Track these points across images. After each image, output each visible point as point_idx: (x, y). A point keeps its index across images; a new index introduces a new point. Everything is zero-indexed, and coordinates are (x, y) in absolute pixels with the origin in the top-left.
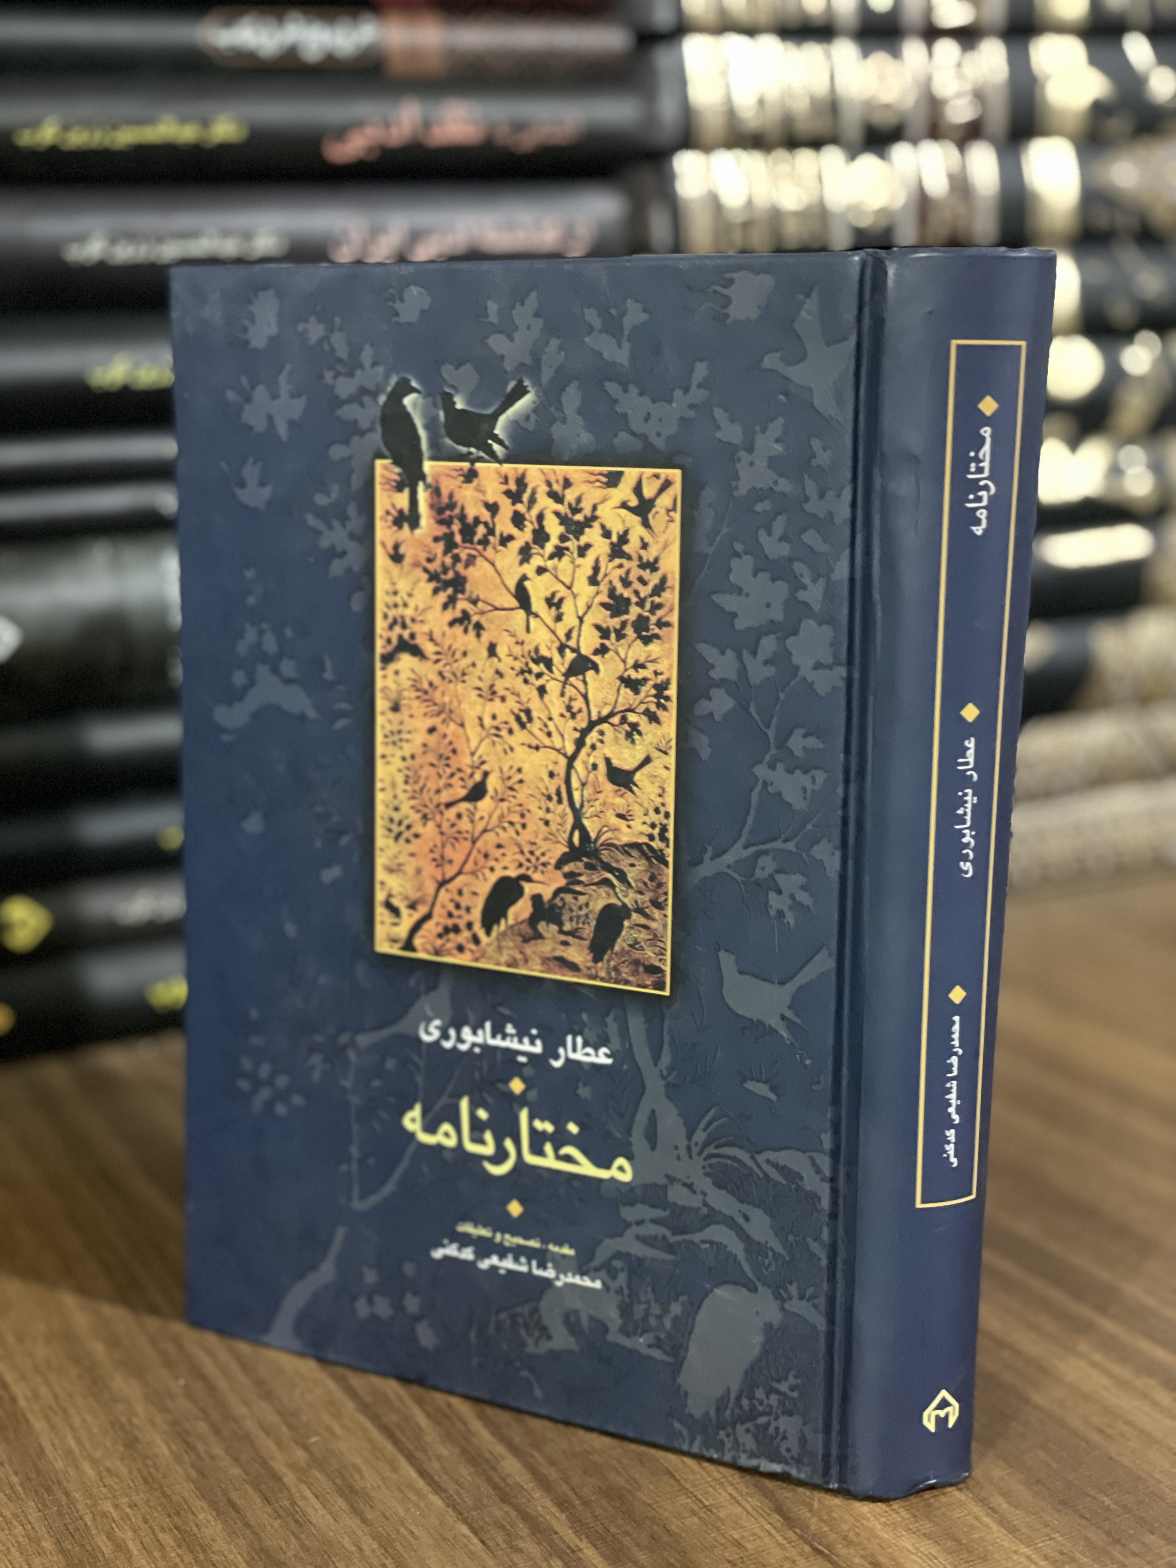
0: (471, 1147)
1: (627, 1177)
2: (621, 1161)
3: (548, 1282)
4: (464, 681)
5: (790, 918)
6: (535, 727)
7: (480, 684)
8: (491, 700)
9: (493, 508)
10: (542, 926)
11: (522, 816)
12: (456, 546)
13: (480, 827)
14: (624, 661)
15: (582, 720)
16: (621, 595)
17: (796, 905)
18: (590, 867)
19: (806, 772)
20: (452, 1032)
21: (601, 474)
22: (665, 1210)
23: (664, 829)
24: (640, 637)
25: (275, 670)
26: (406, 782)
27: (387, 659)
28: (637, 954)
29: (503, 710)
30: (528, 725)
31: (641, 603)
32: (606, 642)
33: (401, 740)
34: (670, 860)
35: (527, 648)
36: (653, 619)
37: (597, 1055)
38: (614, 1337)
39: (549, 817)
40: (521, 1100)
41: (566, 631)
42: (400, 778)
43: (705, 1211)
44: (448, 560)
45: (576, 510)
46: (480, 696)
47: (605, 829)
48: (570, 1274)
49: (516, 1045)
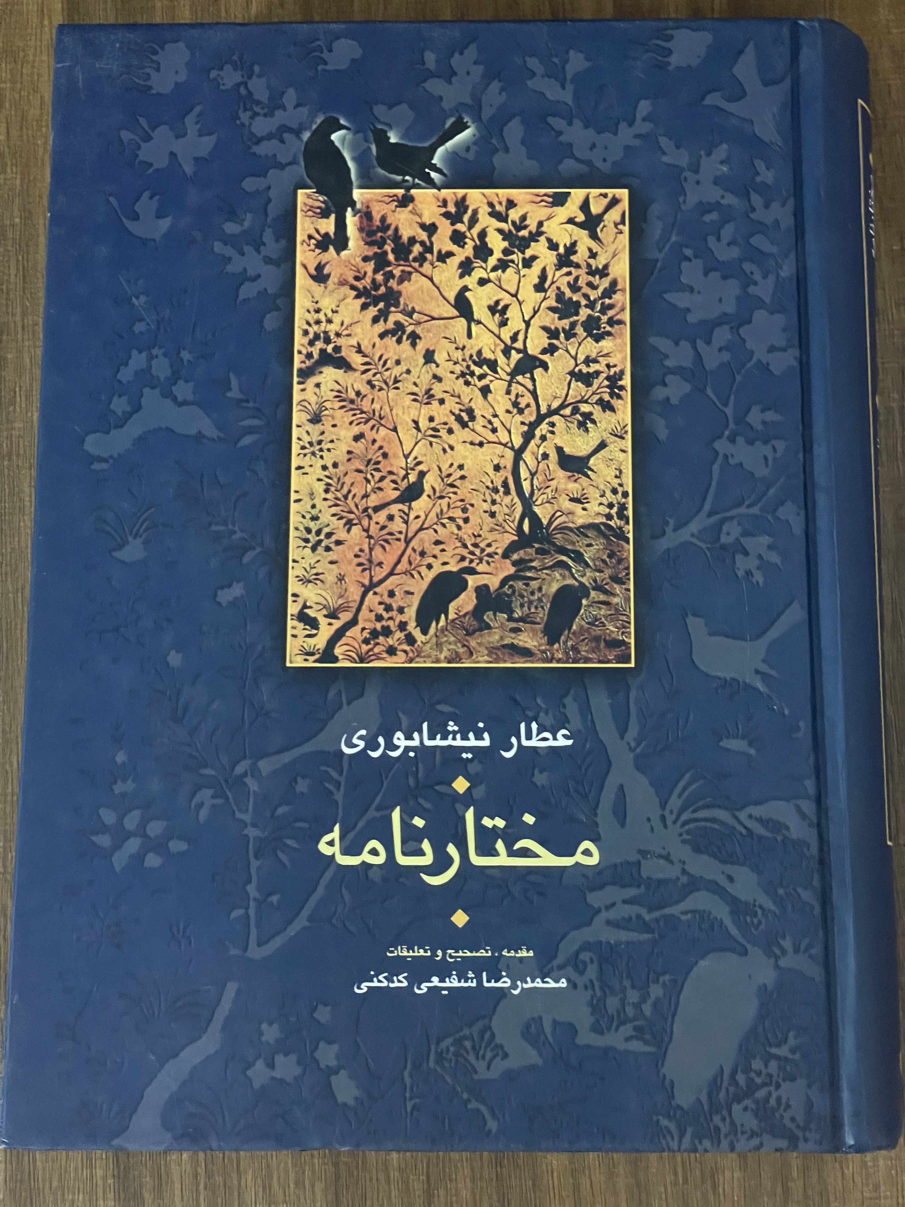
0: (405, 861)
1: (594, 860)
2: (587, 844)
3: (502, 993)
4: (397, 388)
5: (758, 577)
6: (478, 425)
7: (415, 390)
8: (428, 403)
9: (431, 229)
10: (488, 616)
11: (464, 510)
12: (389, 264)
13: (414, 526)
14: (575, 358)
15: (531, 414)
16: (571, 299)
17: (764, 565)
18: (540, 552)
19: (766, 442)
20: (381, 740)
21: (545, 195)
22: (639, 886)
23: (623, 507)
24: (590, 335)
25: (168, 394)
26: (327, 491)
27: (305, 374)
28: (597, 631)
29: (441, 413)
30: (470, 424)
31: (591, 305)
32: (555, 342)
33: (321, 450)
34: (631, 536)
35: (467, 353)
36: (604, 318)
37: (555, 739)
38: (586, 1038)
39: (494, 508)
40: (467, 799)
41: (511, 334)
42: (320, 488)
43: (684, 880)
44: (379, 277)
45: (519, 228)
46: (415, 400)
47: (559, 514)
48: (528, 979)
49: (459, 742)
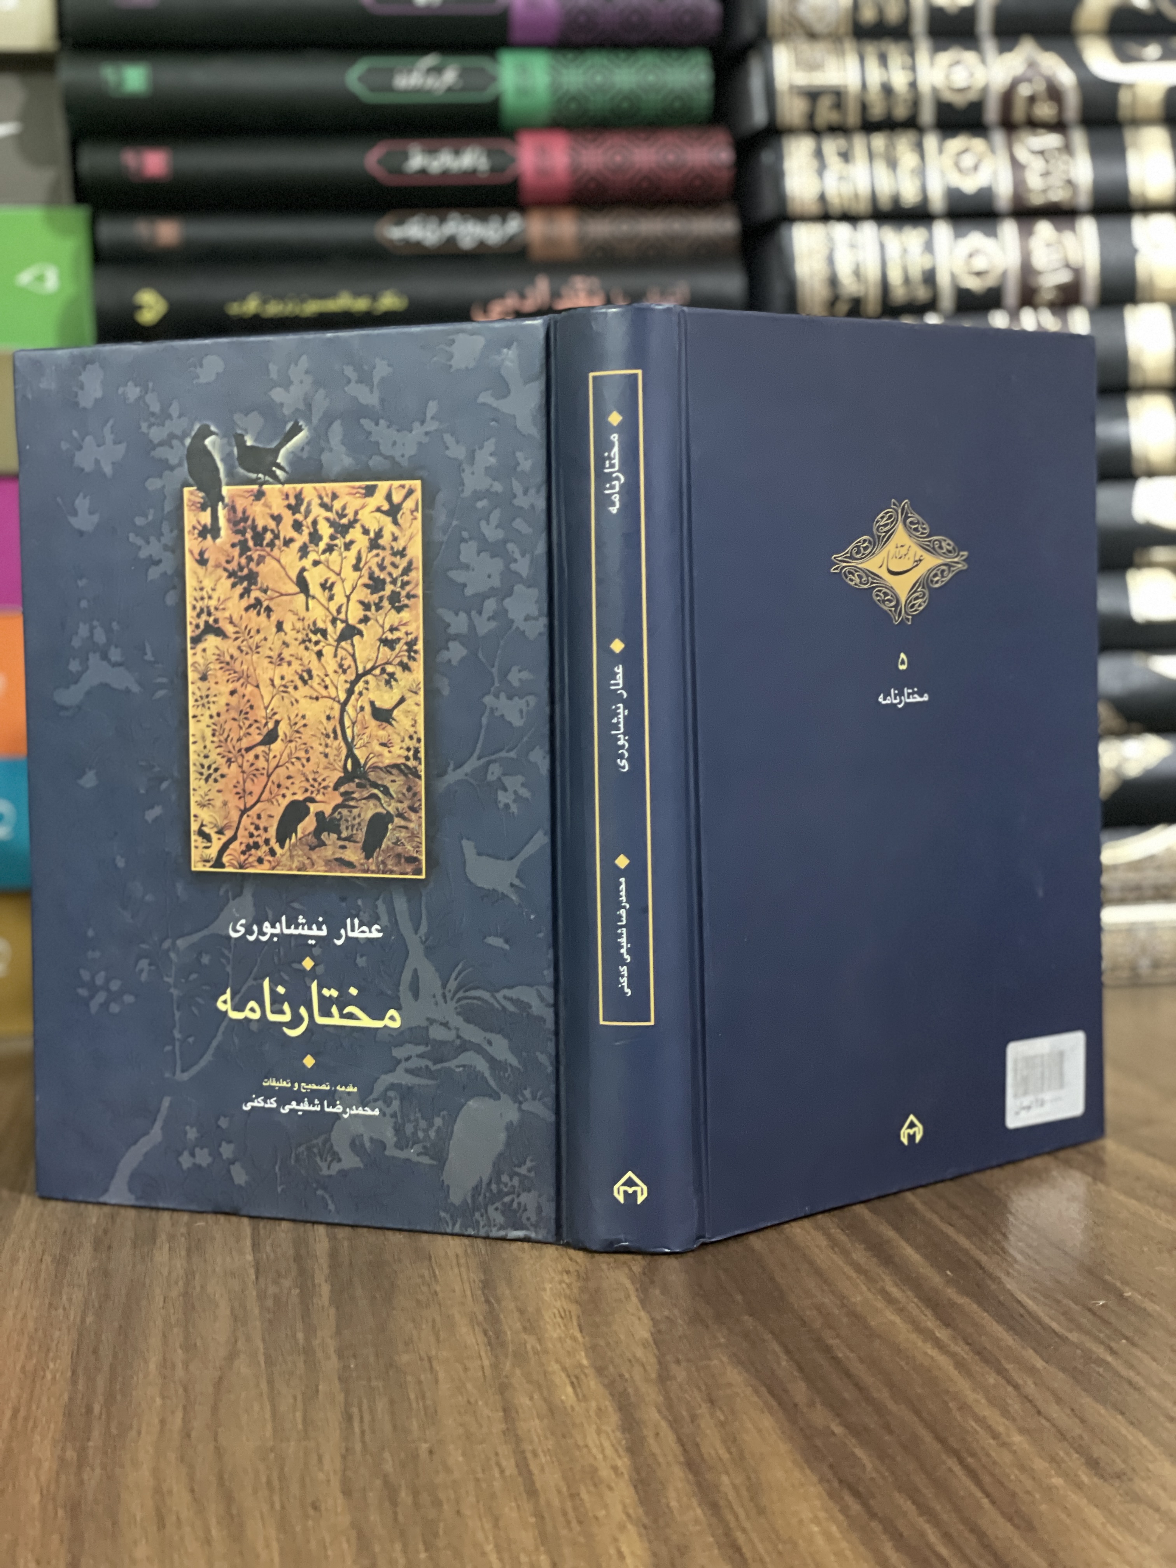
0: (272, 1017)
1: (397, 1024)
2: (392, 1012)
3: (337, 1116)
4: (258, 653)
5: (514, 808)
6: (315, 682)
7: (271, 654)
8: (279, 665)
9: (278, 519)
10: (324, 836)
11: (307, 752)
12: (249, 549)
13: (273, 764)
14: (382, 627)
15: (352, 674)
16: (379, 577)
17: (518, 798)
18: (359, 786)
19: (521, 698)
20: (255, 928)
21: (360, 487)
22: (427, 1045)
23: (417, 751)
24: (393, 607)
25: (105, 657)
26: (214, 735)
27: (196, 640)
28: (399, 849)
29: (289, 672)
30: (309, 682)
31: (394, 582)
32: (368, 613)
33: (209, 703)
34: (422, 774)
35: (306, 623)
36: (403, 593)
37: (370, 932)
38: (391, 1152)
39: (327, 750)
40: (312, 974)
41: (337, 607)
42: (208, 732)
43: (458, 1042)
44: (243, 561)
45: (342, 516)
46: (271, 662)
47: (371, 756)
48: (354, 1107)
49: (306, 932)
